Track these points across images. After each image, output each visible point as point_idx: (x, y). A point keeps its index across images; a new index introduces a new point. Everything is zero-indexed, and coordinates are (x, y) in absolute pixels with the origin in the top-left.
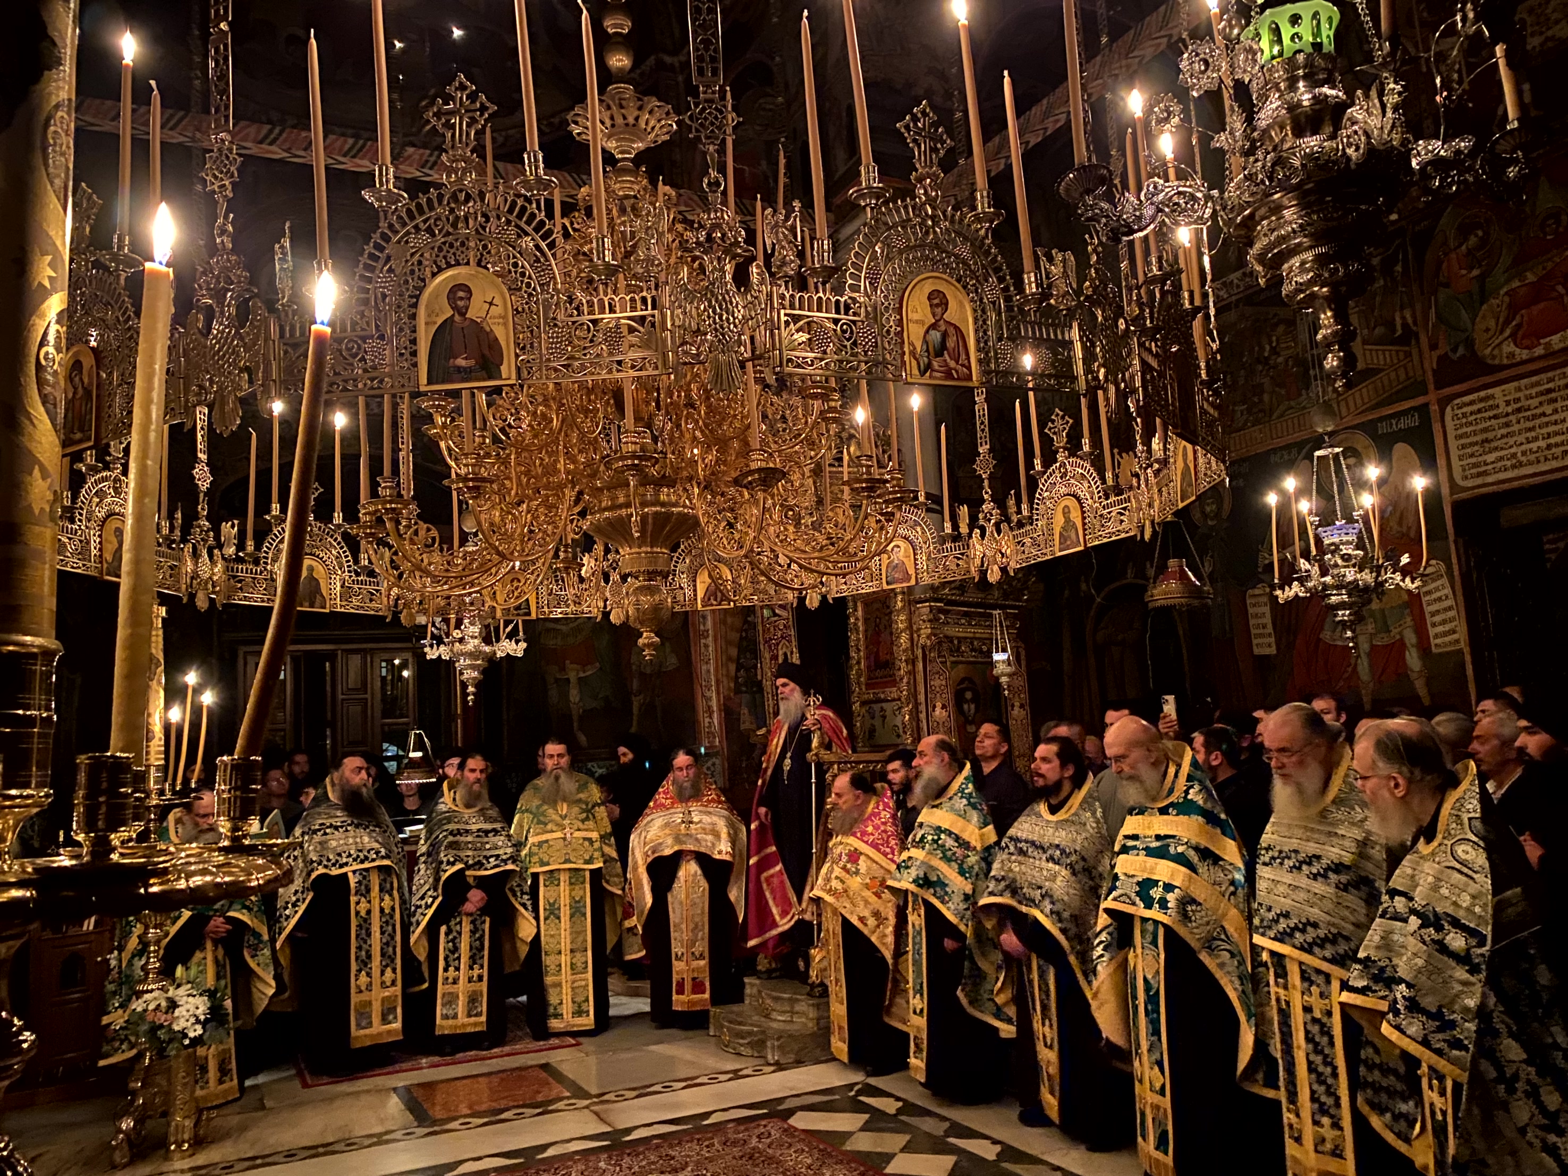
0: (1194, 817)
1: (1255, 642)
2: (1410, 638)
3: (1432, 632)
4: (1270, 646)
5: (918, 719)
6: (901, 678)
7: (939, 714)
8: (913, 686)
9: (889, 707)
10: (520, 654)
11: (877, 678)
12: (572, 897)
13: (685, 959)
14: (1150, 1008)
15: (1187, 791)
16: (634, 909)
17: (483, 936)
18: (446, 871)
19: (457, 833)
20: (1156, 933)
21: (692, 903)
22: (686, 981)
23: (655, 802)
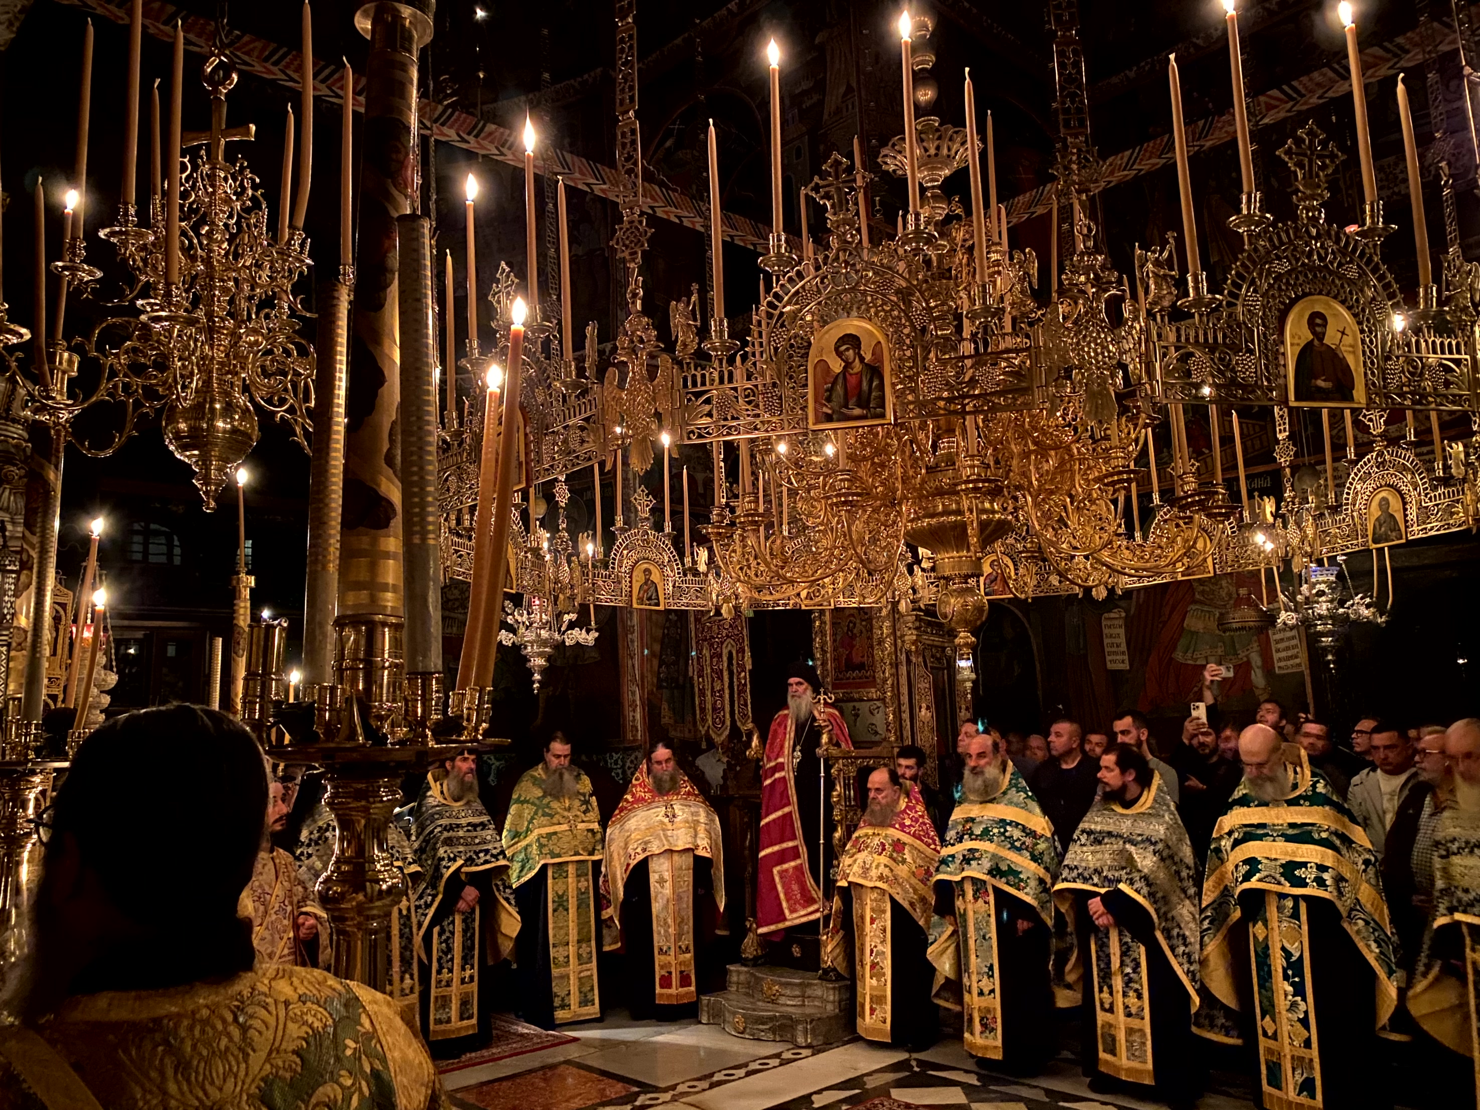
0: (1327, 808)
1: (1108, 658)
2: (1256, 660)
3: (1276, 656)
4: (1123, 662)
5: (901, 719)
6: (885, 680)
7: (924, 714)
8: (896, 687)
9: (864, 707)
10: (591, 643)
11: (848, 678)
12: (579, 889)
13: (672, 953)
14: (1290, 972)
15: (1314, 786)
16: (609, 901)
17: (473, 934)
18: (448, 868)
19: (450, 828)
20: (1296, 908)
21: (678, 898)
22: (674, 975)
23: (633, 795)
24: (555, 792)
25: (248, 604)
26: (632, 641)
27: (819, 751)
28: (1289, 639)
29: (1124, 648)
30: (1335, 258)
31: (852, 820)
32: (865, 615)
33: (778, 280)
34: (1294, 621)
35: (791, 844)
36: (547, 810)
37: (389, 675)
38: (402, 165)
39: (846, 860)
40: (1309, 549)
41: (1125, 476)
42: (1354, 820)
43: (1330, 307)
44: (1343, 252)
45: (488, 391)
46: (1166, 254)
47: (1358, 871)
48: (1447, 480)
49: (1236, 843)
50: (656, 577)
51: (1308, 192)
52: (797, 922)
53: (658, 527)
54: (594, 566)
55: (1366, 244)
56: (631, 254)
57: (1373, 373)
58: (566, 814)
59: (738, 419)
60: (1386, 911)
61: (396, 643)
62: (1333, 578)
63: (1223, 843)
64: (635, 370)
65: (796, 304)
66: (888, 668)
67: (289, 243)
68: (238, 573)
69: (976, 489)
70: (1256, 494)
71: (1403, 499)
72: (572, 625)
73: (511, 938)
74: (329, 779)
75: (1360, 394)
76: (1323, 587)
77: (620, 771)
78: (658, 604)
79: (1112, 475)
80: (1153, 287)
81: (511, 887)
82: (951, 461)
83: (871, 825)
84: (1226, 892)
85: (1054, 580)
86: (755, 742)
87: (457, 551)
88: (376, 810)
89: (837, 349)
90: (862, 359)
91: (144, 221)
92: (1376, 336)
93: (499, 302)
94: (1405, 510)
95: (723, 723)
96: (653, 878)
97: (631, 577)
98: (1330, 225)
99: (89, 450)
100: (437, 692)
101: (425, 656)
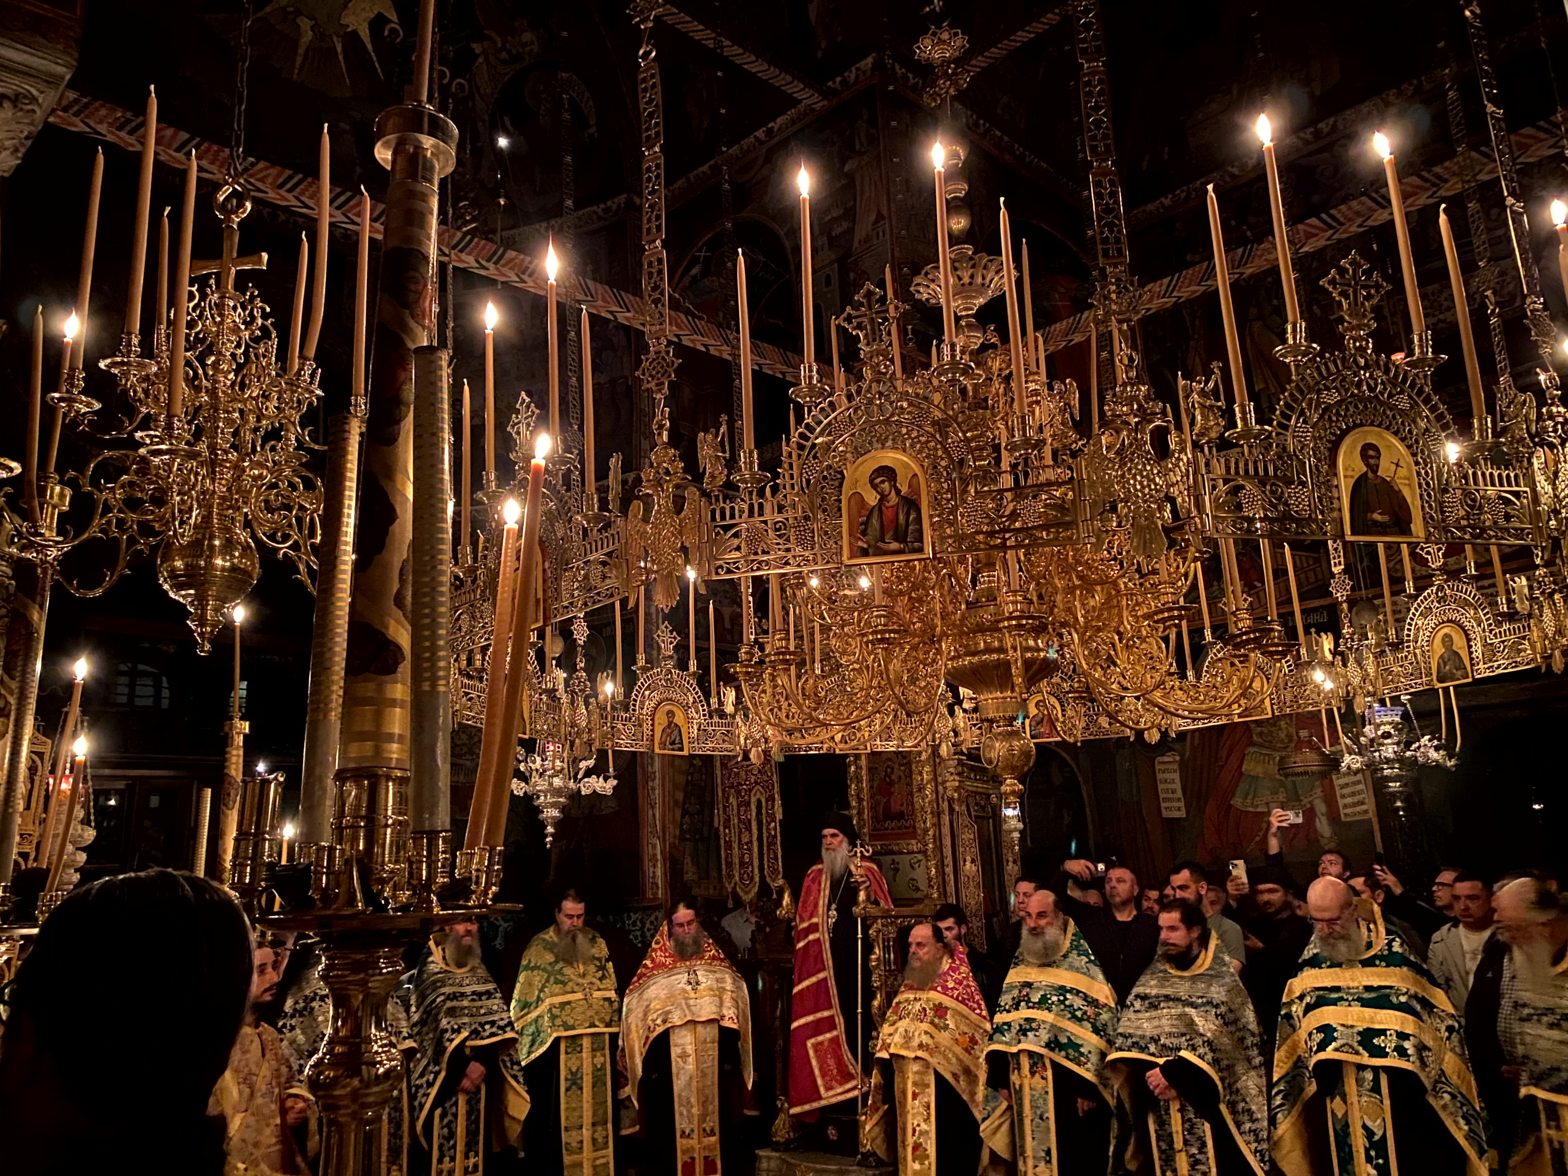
0: (1405, 969)
1: (1163, 805)
2: (1321, 807)
3: (1341, 802)
4: (1179, 809)
5: (944, 873)
6: (926, 831)
7: (969, 868)
8: (938, 839)
9: (904, 860)
10: (609, 792)
11: (886, 829)
12: (594, 1065)
13: (695, 1136)
14: (1373, 1153)
15: (1389, 945)
16: (627, 1079)
17: (478, 1117)
18: (452, 1041)
19: (453, 997)
20: (1376, 1080)
21: (704, 1075)
22: (697, 1161)
23: (653, 961)
24: (568, 956)
25: (241, 752)
26: (653, 789)
27: (855, 910)
28: (1354, 783)
29: (1179, 794)
30: (1385, 389)
31: (893, 984)
32: (904, 759)
33: (810, 411)
34: (1358, 765)
35: (826, 1014)
36: (559, 977)
37: (392, 833)
38: (420, 294)
39: (886, 1029)
40: (1371, 688)
41: (1176, 613)
42: (1433, 982)
43: (1383, 438)
44: (1393, 382)
45: (506, 527)
46: (1211, 385)
47: (1442, 1039)
48: (1512, 616)
49: (1309, 1008)
50: (679, 719)
51: (1355, 322)
52: (834, 1100)
53: (683, 665)
54: (613, 709)
55: (1417, 375)
56: (657, 385)
57: (1430, 507)
58: (580, 981)
59: (768, 553)
60: (1473, 1083)
61: (401, 799)
62: (1398, 719)
63: (1294, 1009)
64: (661, 502)
65: (829, 434)
66: (929, 816)
67: (298, 374)
68: (231, 718)
69: (1020, 627)
70: (1313, 630)
71: (1467, 635)
72: (588, 773)
73: (519, 1121)
74: (324, 950)
75: (1418, 527)
76: (1387, 728)
77: (639, 933)
78: (682, 749)
79: (1162, 612)
80: (1199, 418)
81: (519, 1063)
82: (992, 597)
83: (911, 988)
84: (1299, 1064)
85: (1104, 721)
86: (786, 899)
87: (467, 694)
88: (374, 984)
89: (871, 482)
90: (898, 492)
91: (148, 351)
92: (1431, 468)
93: (518, 433)
94: (1470, 647)
95: (752, 879)
96: (675, 1052)
97: (652, 720)
98: (1378, 355)
99: (77, 590)
100: (443, 852)
101: (432, 814)
